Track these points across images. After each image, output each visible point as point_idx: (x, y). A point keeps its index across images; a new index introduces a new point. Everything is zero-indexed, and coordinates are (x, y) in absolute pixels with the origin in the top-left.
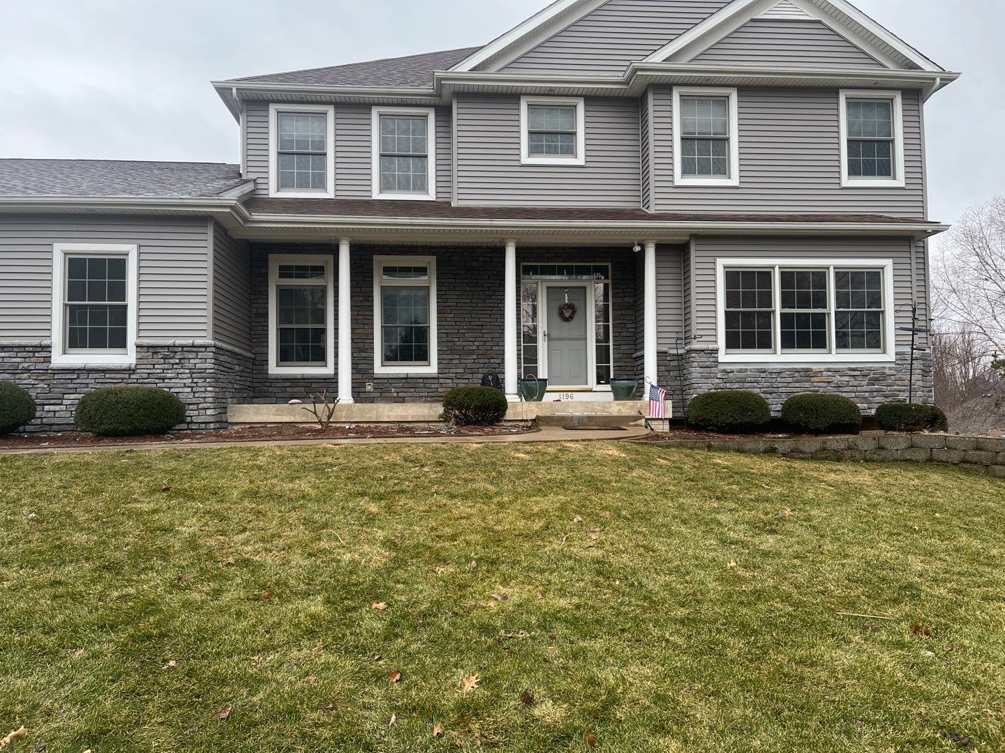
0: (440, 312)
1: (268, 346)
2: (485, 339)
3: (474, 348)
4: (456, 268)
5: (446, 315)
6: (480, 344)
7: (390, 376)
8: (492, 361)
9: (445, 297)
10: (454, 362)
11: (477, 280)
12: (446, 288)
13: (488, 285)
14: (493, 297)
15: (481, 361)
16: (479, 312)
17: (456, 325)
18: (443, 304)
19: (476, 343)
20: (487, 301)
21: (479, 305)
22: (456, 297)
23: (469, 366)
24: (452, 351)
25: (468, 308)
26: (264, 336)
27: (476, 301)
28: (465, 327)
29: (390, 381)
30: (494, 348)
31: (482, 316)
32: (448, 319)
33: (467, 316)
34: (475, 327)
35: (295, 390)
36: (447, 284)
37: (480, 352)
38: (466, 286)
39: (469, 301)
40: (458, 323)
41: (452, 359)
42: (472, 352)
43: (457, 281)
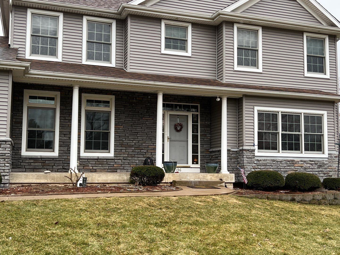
0: (116, 125)
1: (21, 140)
2: (138, 140)
3: (134, 144)
4: (125, 102)
5: (119, 126)
6: (136, 142)
7: (89, 158)
8: (142, 151)
9: (119, 117)
10: (123, 151)
11: (135, 109)
12: (119, 113)
13: (141, 112)
14: (143, 118)
15: (136, 151)
16: (136, 126)
17: (124, 132)
18: (118, 121)
19: (134, 142)
20: (140, 120)
21: (136, 122)
22: (125, 117)
23: (130, 153)
24: (122, 145)
25: (130, 123)
26: (20, 134)
27: (135, 120)
28: (129, 133)
29: (89, 160)
30: (143, 144)
31: (137, 128)
32: (120, 129)
33: (130, 127)
34: (134, 133)
35: (36, 164)
36: (120, 111)
37: (136, 146)
38: (130, 112)
39: (131, 120)
40: (125, 131)
41: (121, 150)
42: (131, 146)
43: (125, 109)
